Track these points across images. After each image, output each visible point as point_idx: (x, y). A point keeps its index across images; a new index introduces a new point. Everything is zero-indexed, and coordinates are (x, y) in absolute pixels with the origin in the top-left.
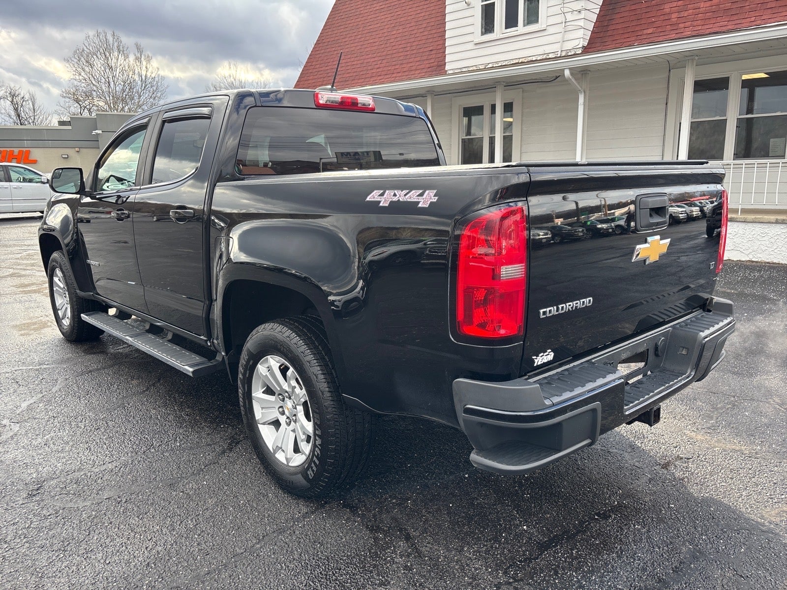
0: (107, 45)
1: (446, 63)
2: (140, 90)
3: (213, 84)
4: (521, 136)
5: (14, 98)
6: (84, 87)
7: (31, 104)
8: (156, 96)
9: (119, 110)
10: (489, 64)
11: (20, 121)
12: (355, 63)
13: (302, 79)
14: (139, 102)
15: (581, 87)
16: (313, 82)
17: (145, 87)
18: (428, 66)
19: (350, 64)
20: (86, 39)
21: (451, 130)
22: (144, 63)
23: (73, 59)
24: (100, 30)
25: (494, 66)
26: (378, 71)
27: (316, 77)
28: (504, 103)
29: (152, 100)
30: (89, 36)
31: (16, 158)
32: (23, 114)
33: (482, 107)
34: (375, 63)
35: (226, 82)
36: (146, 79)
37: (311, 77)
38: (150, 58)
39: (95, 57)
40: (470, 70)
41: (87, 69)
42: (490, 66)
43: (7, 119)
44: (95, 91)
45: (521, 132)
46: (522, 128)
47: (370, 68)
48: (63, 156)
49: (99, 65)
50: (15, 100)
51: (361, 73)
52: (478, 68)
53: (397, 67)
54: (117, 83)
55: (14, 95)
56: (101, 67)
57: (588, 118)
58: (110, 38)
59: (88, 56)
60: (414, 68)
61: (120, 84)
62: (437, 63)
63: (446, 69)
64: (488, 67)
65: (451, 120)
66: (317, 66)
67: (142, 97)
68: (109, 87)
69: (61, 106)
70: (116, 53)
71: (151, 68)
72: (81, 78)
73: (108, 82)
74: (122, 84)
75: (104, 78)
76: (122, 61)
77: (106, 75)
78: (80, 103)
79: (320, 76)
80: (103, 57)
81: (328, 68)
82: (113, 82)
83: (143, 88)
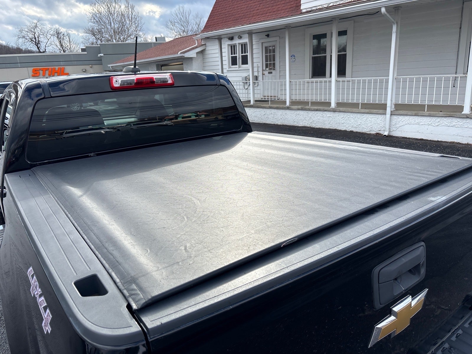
1: (301, 4)
2: (128, 26)
3: (170, 20)
4: (353, 54)
5: (59, 35)
6: (97, 26)
7: (68, 38)
8: (137, 30)
9: (117, 41)
10: (330, 3)
11: (63, 48)
12: (243, 7)
13: (211, 19)
14: (128, 34)
15: (395, 20)
16: (217, 21)
17: (131, 24)
18: (289, 7)
19: (239, 8)
21: (305, 51)
22: (130, 10)
25: (334, 5)
26: (257, 12)
27: (218, 18)
28: (339, 32)
29: (135, 32)
31: (57, 73)
32: (64, 44)
33: (326, 34)
34: (255, 6)
36: (131, 19)
37: (216, 18)
38: (134, 6)
40: (317, 8)
42: (331, 5)
43: (55, 47)
44: (103, 28)
45: (353, 51)
46: (353, 48)
47: (252, 10)
48: (83, 70)
50: (59, 36)
51: (247, 14)
52: (323, 7)
53: (269, 8)
54: (115, 23)
55: (59, 33)
57: (399, 40)
60: (280, 9)
61: (117, 23)
62: (295, 4)
63: (301, 9)
64: (330, 5)
65: (305, 44)
66: (220, 10)
67: (130, 31)
68: (110, 26)
69: (84, 38)
70: (114, 4)
71: (134, 12)
72: (95, 21)
73: (110, 23)
74: (118, 23)
75: (108, 20)
76: (118, 9)
77: (109, 18)
78: (96, 36)
79: (221, 17)
80: (107, 7)
81: (226, 11)
82: (113, 23)
83: (130, 25)
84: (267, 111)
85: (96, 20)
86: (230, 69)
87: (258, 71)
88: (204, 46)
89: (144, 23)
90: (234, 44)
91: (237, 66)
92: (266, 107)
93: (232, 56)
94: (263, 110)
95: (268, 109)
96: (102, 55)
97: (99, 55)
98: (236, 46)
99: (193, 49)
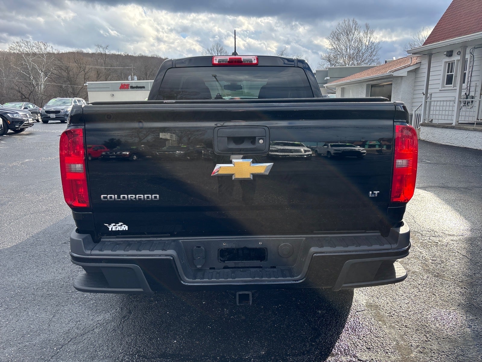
0: (349, 27)
3: (410, 43)
6: (334, 53)
8: (372, 55)
9: (350, 65)
17: (367, 50)
19: (466, 21)
20: (338, 26)
22: (369, 35)
23: (330, 38)
24: (346, 19)
30: (340, 24)
35: (419, 41)
38: (373, 32)
39: (341, 35)
41: (336, 43)
44: (339, 55)
49: (343, 39)
54: (351, 49)
56: (344, 41)
58: (351, 23)
59: (338, 35)
68: (346, 51)
70: (354, 31)
71: (373, 38)
72: (332, 48)
73: (347, 49)
74: (354, 49)
75: (345, 47)
76: (356, 35)
77: (346, 45)
78: (331, 62)
79: (444, 32)
80: (346, 34)
81: (452, 25)
82: (349, 49)
83: (365, 51)
84: (471, 134)
85: (334, 47)
86: (443, 89)
87: (475, 91)
88: (419, 64)
89: (381, 48)
90: (452, 61)
91: (452, 85)
92: (470, 128)
93: (448, 74)
94: (466, 132)
95: (472, 132)
96: (328, 78)
97: (325, 79)
98: (455, 62)
99: (405, 67)
